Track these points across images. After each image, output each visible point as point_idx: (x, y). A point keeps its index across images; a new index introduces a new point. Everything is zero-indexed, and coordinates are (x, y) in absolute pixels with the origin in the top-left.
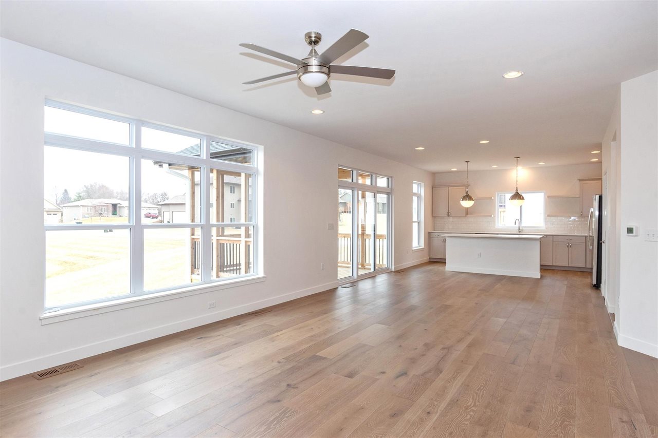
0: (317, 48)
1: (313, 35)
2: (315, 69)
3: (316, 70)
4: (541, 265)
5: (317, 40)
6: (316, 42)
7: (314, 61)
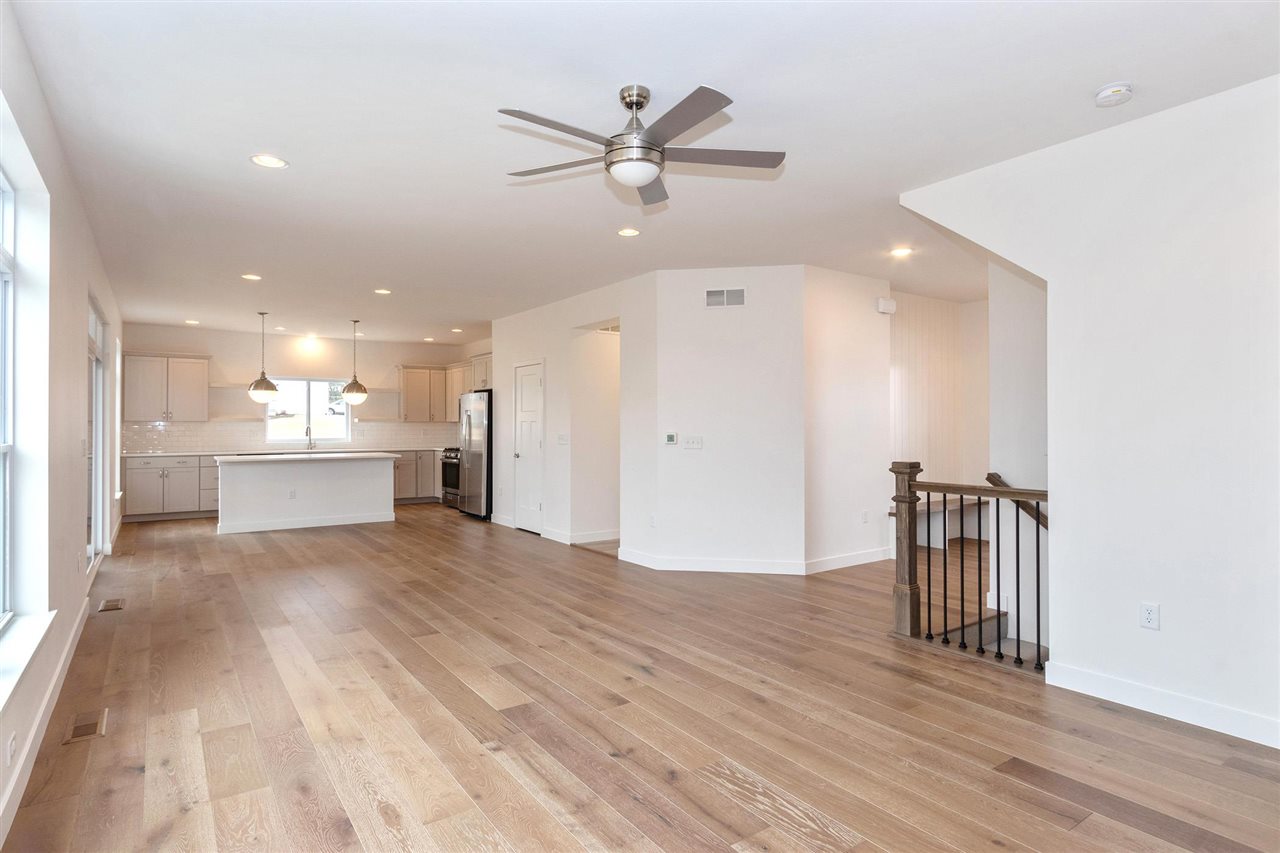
0: (641, 114)
1: (635, 92)
2: (636, 153)
3: (640, 156)
4: (395, 500)
5: (642, 100)
6: (640, 105)
7: (635, 140)
